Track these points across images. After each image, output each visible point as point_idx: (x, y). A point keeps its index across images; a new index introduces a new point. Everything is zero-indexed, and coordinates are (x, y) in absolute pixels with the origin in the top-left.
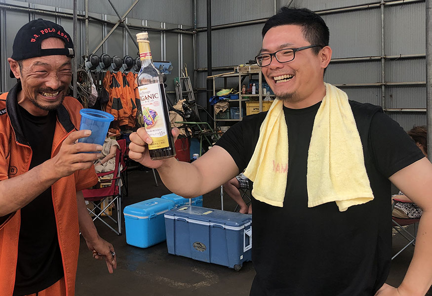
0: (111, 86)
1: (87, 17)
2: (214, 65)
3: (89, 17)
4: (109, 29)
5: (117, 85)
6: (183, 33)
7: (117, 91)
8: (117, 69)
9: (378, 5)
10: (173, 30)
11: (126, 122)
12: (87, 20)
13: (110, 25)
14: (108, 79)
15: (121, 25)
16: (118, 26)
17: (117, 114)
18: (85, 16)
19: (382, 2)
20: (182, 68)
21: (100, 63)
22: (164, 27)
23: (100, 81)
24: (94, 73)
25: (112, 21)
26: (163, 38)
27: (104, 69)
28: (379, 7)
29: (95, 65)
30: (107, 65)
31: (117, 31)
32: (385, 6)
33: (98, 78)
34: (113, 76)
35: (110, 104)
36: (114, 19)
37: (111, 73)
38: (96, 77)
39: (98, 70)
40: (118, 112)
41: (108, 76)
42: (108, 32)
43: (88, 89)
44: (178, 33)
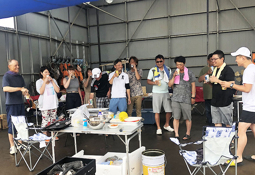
0: (63, 70)
2: (102, 60)
3: (51, 38)
6: (84, 46)
7: (66, 72)
9: (168, 37)
12: (51, 40)
13: (59, 42)
14: (61, 66)
15: (64, 42)
18: (49, 38)
19: (169, 36)
20: (85, 62)
21: (59, 60)
22: (77, 42)
24: (56, 64)
25: (60, 40)
26: (77, 48)
27: (60, 62)
28: (168, 38)
29: (57, 60)
30: (61, 61)
31: (62, 45)
32: (171, 38)
33: (58, 66)
34: (64, 66)
37: (63, 64)
39: (58, 62)
41: (62, 66)
42: (58, 45)
44: (83, 45)
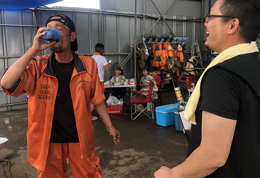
0: (156, 50)
1: (144, 16)
3: (145, 16)
4: (156, 21)
5: (159, 49)
6: (195, 22)
7: (159, 52)
8: (159, 41)
10: (190, 20)
11: (163, 68)
13: (156, 19)
14: (154, 46)
15: (162, 19)
16: (160, 19)
17: (158, 64)
20: (194, 40)
21: (150, 39)
22: (185, 18)
23: (150, 48)
24: (147, 43)
25: (157, 17)
26: (184, 24)
27: (152, 41)
29: (147, 40)
30: (154, 40)
31: (160, 22)
33: (149, 46)
34: (157, 45)
35: (155, 59)
36: (158, 16)
37: (156, 44)
38: (148, 46)
39: (149, 42)
40: (159, 63)
42: (155, 22)
43: (144, 52)
44: (193, 21)
